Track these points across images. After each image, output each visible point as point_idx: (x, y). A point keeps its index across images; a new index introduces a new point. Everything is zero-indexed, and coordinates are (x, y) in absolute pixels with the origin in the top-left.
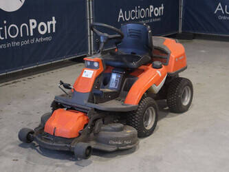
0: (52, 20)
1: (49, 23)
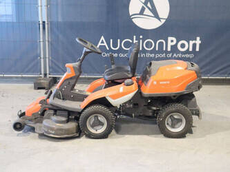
0: (196, 40)
1: (191, 43)
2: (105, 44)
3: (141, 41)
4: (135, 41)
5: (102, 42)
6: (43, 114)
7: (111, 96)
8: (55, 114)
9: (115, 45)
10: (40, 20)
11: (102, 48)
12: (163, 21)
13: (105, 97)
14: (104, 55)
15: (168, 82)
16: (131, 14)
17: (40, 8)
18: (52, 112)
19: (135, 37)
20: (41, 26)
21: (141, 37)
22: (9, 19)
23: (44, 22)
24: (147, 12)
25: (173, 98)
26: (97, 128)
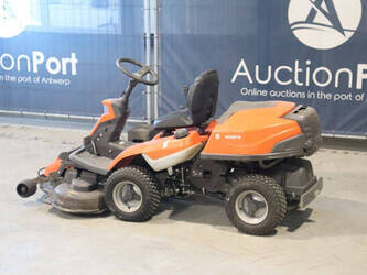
2: (247, 73)
3: (308, 69)
4: (297, 70)
5: (242, 70)
6: (63, 175)
7: (150, 154)
8: (78, 176)
9: (263, 75)
10: (147, 31)
11: (242, 79)
12: (349, 35)
13: (140, 155)
14: (244, 91)
15: (239, 137)
16: (291, 22)
17: (146, 12)
18: (75, 173)
19: (297, 62)
20: (148, 40)
21: (308, 62)
22: (111, 30)
23: (152, 35)
24: (320, 18)
25: (262, 165)
26: (130, 204)
